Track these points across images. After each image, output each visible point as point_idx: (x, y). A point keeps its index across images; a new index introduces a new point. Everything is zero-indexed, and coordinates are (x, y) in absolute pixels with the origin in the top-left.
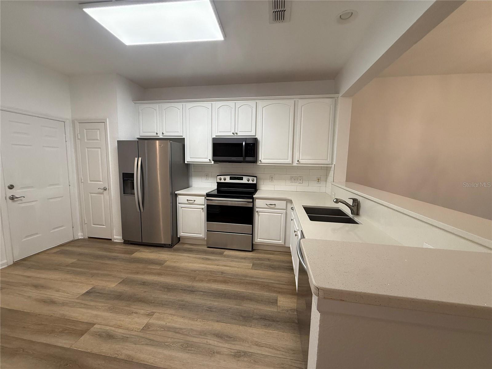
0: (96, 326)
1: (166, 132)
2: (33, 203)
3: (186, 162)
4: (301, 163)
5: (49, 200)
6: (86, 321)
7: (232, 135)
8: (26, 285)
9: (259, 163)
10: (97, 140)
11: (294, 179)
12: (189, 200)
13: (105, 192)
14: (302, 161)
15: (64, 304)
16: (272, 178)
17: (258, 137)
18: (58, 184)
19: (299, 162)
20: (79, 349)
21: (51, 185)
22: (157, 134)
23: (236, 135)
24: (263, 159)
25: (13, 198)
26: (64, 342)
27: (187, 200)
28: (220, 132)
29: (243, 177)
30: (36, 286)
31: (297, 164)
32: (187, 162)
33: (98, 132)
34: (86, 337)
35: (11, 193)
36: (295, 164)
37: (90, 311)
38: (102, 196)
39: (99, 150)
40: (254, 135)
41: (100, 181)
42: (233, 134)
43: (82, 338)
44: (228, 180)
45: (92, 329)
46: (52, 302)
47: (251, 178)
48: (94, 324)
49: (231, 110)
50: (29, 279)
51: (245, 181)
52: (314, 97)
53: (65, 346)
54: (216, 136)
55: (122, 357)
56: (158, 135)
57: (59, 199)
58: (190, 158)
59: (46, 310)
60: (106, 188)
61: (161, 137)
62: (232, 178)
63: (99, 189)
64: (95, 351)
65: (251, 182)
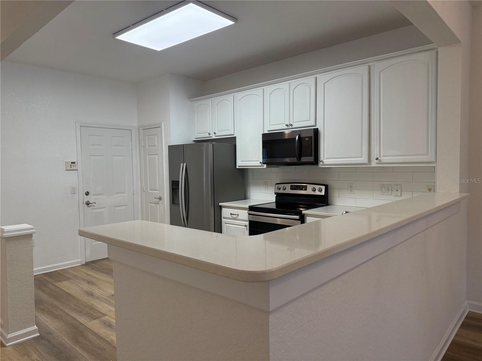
0: (106, 317)
1: (218, 131)
2: (103, 210)
3: (237, 167)
4: (383, 161)
5: (115, 207)
6: (102, 312)
7: (286, 127)
8: (84, 280)
9: (322, 165)
10: (155, 146)
11: (386, 188)
12: (233, 214)
13: (161, 202)
14: (384, 159)
15: (98, 298)
16: (351, 187)
17: (319, 126)
18: (123, 193)
19: (380, 160)
20: (88, 327)
21: (117, 193)
22: (209, 134)
23: (291, 127)
24: (327, 159)
25: (88, 204)
26: (83, 320)
27: (231, 214)
28: (272, 125)
29: (307, 186)
30: (89, 282)
31: (377, 163)
32: (239, 167)
33: (156, 138)
34: (97, 321)
35: (87, 198)
36: (374, 164)
37: (109, 307)
38: (158, 206)
39: (156, 156)
40: (313, 124)
41: (157, 190)
42: (287, 125)
43: (94, 321)
44: (289, 191)
45: (103, 318)
46: (91, 294)
47: (317, 187)
48: (106, 315)
49: (285, 93)
50: (88, 277)
51: (309, 191)
52: (399, 54)
53: (82, 322)
54: (268, 131)
55: (108, 340)
56: (211, 135)
57: (124, 208)
58: (242, 161)
59: (85, 298)
60: (161, 198)
61: (214, 137)
62: (294, 187)
63: (155, 198)
64: (96, 331)
65: (317, 193)
